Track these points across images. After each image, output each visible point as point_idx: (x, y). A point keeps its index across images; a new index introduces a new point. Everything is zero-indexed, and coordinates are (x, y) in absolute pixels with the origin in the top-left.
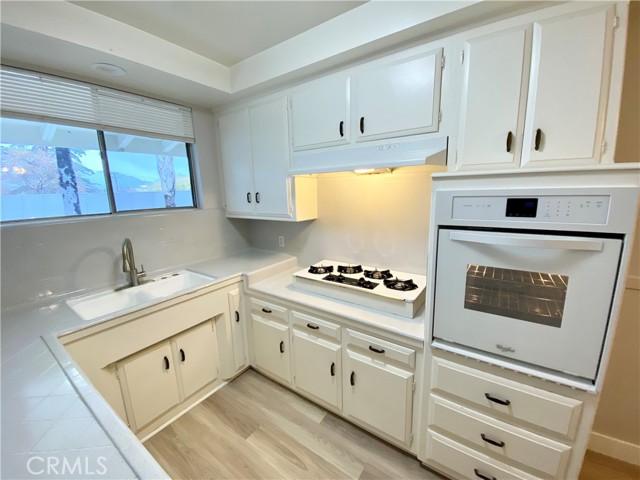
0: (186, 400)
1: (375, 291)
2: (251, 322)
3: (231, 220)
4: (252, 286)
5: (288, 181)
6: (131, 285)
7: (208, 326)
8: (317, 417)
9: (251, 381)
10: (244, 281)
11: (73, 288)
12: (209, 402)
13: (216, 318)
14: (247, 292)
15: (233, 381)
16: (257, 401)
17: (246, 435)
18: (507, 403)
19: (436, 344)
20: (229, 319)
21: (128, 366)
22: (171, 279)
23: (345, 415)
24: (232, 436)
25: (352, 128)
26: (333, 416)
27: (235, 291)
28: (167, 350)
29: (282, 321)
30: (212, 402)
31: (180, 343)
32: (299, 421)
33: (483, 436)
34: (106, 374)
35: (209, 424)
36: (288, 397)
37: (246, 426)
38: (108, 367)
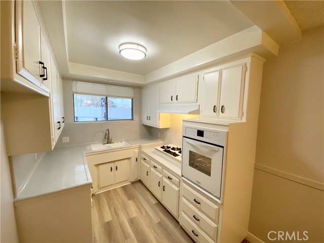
0: (116, 184)
1: (177, 157)
2: (141, 162)
3: (143, 125)
4: (142, 150)
5: (158, 114)
6: (108, 143)
7: (126, 161)
8: (154, 202)
9: (139, 185)
10: (140, 147)
11: (93, 141)
12: (123, 187)
13: (129, 159)
14: (141, 152)
15: (133, 183)
16: (138, 191)
17: (129, 199)
18: (199, 203)
19: (183, 178)
20: (133, 160)
21: (101, 167)
22: (120, 143)
23: (162, 203)
24: (125, 199)
25: (174, 98)
26: (159, 203)
27: (137, 150)
28: (112, 165)
29: (148, 163)
30: (124, 188)
31: (117, 164)
32: (148, 201)
33: (194, 216)
34: (95, 167)
35: (120, 193)
36: (148, 193)
37: (130, 197)
38: (96, 165)
